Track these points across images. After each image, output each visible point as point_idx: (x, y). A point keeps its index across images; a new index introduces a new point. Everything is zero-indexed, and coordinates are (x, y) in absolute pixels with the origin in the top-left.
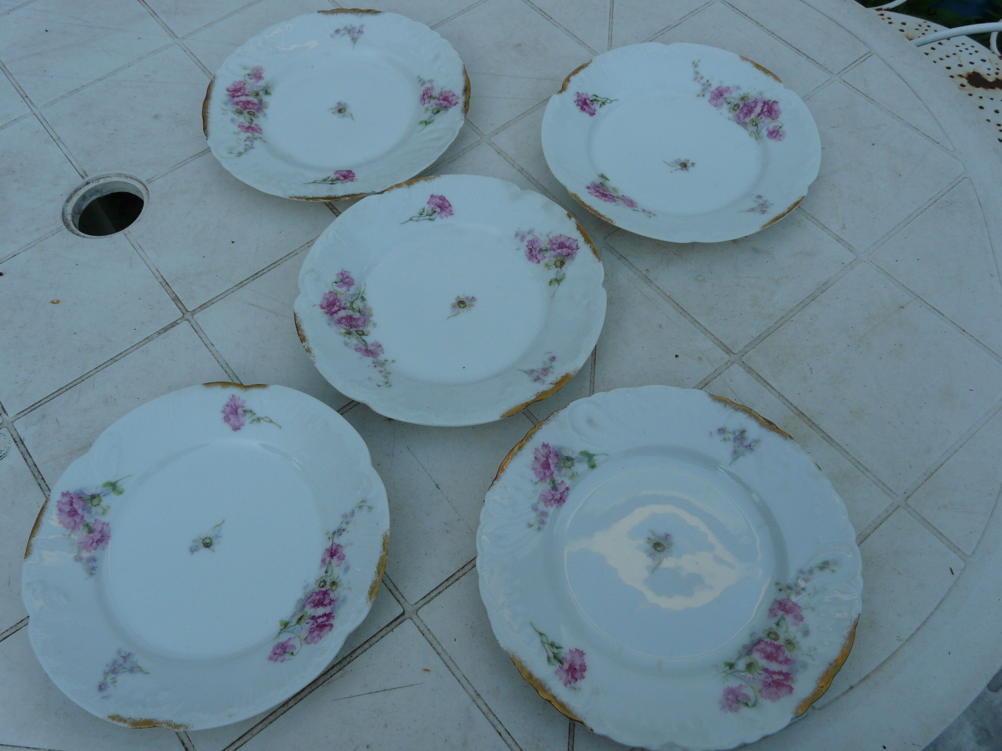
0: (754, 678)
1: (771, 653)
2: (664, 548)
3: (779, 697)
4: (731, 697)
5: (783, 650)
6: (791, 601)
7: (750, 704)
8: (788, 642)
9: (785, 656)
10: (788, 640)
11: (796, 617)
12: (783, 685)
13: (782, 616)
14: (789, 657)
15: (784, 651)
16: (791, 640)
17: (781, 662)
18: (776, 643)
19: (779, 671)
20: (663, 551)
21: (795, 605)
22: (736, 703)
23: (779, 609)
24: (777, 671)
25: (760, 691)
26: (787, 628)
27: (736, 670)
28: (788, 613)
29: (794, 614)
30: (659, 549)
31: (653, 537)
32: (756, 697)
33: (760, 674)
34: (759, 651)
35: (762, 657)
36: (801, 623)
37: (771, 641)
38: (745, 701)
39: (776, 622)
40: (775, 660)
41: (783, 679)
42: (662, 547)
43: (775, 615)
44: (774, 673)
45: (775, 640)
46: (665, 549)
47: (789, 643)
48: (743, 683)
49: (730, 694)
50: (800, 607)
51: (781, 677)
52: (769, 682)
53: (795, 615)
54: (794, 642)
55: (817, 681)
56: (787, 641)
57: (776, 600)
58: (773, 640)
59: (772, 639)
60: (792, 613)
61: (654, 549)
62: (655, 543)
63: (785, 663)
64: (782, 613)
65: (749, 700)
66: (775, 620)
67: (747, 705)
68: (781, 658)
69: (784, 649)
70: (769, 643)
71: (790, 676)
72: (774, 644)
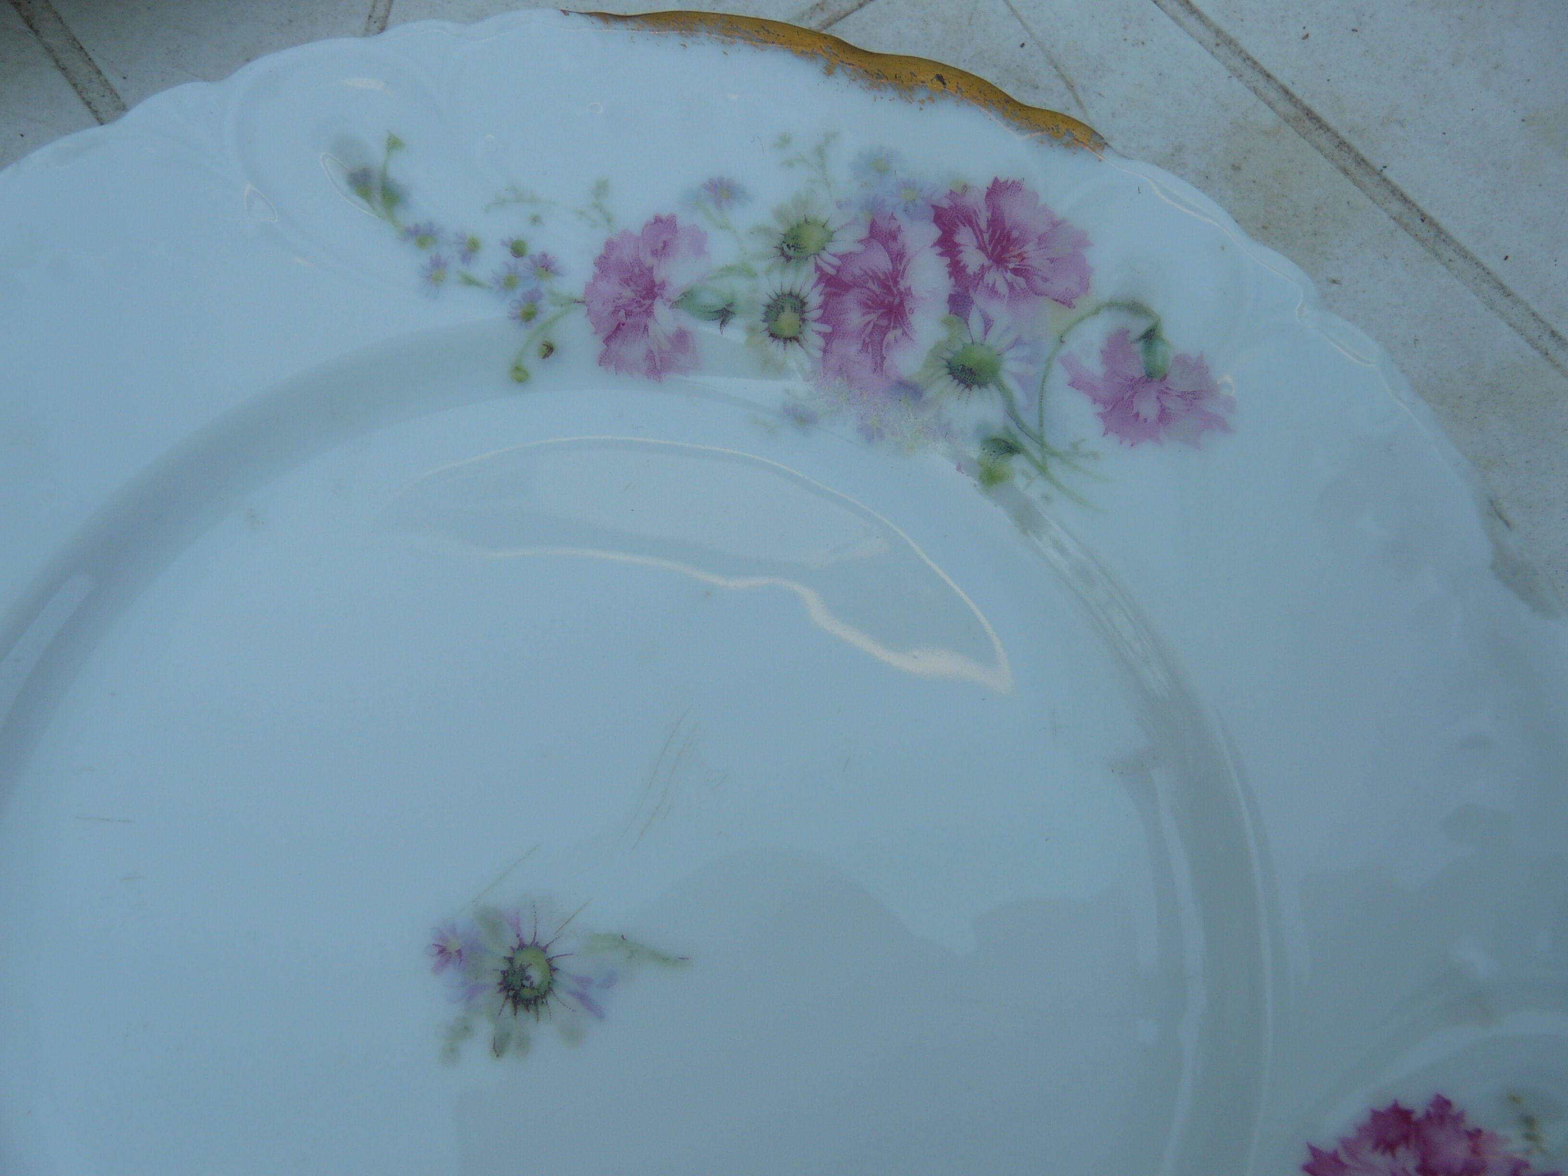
0: (1017, 342)
1: (869, 305)
2: (522, 946)
3: (1056, 224)
4: (1148, 407)
5: (836, 262)
6: (591, 288)
7: (1139, 326)
8: (791, 252)
9: (858, 248)
10: (783, 254)
11: (663, 250)
12: (996, 222)
13: (675, 305)
14: (863, 232)
15: (843, 257)
16: (777, 243)
17: (898, 257)
18: (814, 299)
19: (942, 255)
20: (544, 949)
21: (603, 264)
22: (1164, 378)
23: (646, 328)
24: (947, 260)
25: (1066, 302)
26: (729, 270)
27: (1013, 427)
28: (653, 284)
29: (649, 261)
30: (536, 975)
31: (485, 1030)
32: (1097, 312)
33: (988, 324)
34: (883, 358)
35: (904, 333)
36: (684, 220)
37: (816, 321)
38: (1139, 347)
39: (719, 322)
40: (896, 283)
41: (968, 228)
42: (522, 958)
43: (681, 339)
44: (956, 270)
45: (803, 304)
46: (528, 940)
47: (796, 247)
48: (1059, 377)
49: (1137, 415)
50: (610, 246)
51: (964, 237)
52: (1009, 276)
53: (655, 253)
54: (781, 229)
55: (922, 102)
56: (789, 259)
57: (604, 360)
58: (806, 315)
59: (803, 320)
60: (651, 269)
61: (551, 1000)
62: (508, 1009)
63: (895, 239)
64: (661, 309)
65: (1123, 334)
66: (708, 330)
67: (1150, 336)
68: (880, 261)
69: (829, 262)
70: (827, 329)
71: (945, 204)
72: (824, 306)
